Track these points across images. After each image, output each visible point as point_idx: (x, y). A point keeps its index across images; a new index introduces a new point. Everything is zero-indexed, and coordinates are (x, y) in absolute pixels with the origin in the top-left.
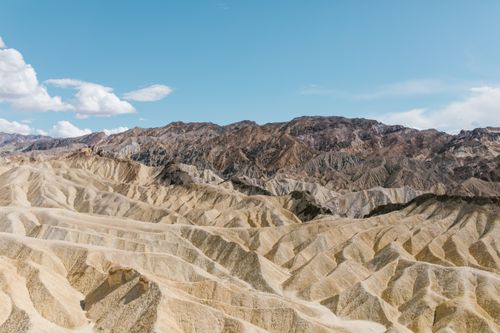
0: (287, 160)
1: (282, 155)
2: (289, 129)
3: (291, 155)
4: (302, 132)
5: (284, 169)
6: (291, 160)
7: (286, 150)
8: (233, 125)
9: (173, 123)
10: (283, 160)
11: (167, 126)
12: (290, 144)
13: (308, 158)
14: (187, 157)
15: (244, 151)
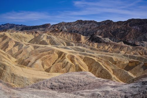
0: (130, 36)
1: (127, 34)
2: (128, 24)
3: (131, 34)
4: (134, 25)
5: (129, 40)
6: (131, 36)
7: (129, 32)
8: (103, 21)
9: (78, 21)
10: (128, 36)
11: (76, 22)
12: (130, 30)
13: (138, 36)
14: (88, 34)
15: (111, 32)
